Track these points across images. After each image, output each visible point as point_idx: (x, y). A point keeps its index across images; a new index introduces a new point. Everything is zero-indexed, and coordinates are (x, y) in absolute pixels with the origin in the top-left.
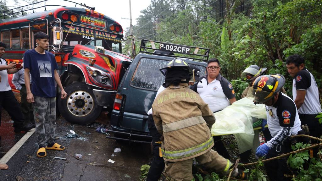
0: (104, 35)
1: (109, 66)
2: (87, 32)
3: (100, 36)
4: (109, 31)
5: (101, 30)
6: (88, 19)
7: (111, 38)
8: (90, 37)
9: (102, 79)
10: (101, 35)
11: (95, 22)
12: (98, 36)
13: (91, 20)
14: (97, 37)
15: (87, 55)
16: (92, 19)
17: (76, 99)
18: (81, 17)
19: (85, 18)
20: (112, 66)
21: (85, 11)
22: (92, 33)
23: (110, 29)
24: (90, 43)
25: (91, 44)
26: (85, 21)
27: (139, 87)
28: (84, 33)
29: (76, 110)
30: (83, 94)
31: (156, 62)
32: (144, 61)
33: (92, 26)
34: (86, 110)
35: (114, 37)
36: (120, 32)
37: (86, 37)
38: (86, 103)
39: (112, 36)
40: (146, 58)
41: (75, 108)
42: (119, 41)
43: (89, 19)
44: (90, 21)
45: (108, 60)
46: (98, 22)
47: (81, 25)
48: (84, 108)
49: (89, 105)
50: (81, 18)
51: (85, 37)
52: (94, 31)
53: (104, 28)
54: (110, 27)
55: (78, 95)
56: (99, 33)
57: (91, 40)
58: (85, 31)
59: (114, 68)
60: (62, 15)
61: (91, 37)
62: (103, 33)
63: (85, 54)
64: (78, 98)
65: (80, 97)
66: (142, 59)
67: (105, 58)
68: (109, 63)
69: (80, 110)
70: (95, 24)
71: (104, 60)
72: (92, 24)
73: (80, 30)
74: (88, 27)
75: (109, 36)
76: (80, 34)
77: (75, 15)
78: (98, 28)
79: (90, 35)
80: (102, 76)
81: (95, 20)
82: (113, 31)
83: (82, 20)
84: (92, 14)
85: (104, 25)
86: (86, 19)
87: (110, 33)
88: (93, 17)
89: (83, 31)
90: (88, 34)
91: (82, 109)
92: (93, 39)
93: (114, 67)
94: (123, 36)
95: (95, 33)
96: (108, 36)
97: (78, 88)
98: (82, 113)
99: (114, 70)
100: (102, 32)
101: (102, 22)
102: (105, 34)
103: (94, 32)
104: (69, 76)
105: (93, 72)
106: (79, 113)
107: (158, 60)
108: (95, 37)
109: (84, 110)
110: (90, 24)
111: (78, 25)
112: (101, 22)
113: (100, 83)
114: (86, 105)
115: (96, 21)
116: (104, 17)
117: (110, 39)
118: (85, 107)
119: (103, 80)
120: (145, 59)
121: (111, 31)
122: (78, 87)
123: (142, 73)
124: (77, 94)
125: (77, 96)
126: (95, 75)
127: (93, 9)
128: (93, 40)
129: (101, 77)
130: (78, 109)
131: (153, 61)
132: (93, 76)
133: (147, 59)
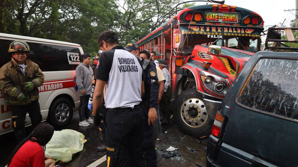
0: (235, 32)
1: (228, 70)
2: (213, 31)
3: (230, 33)
4: (243, 26)
5: (232, 25)
6: (215, 16)
7: (245, 33)
8: (216, 36)
9: (216, 86)
10: (231, 31)
11: (224, 17)
12: (228, 33)
13: (219, 16)
14: (225, 34)
15: (204, 57)
16: (220, 14)
17: (189, 108)
18: (207, 14)
19: (211, 15)
20: (232, 70)
21: (212, 8)
22: (219, 31)
23: (244, 22)
24: (216, 42)
25: (218, 43)
26: (212, 18)
27: (251, 106)
28: (209, 32)
29: (189, 119)
30: (197, 102)
31: (287, 65)
32: (264, 63)
33: (220, 23)
34: (199, 121)
35: (249, 32)
36: (259, 24)
37: (212, 37)
38: (199, 113)
39: (247, 31)
40: (269, 58)
41: (188, 117)
42: (256, 36)
43: (217, 15)
44: (217, 17)
45: (228, 62)
46: (228, 17)
47: (206, 24)
48: (196, 119)
49: (202, 116)
50: (206, 16)
51: (210, 37)
52: (223, 28)
53: (236, 23)
54: (244, 20)
55: (192, 103)
56: (228, 30)
57: (217, 38)
58: (211, 30)
59: (235, 73)
60: (185, 17)
61: (218, 36)
62: (234, 29)
63: (203, 55)
64: (191, 107)
65: (194, 106)
66: (261, 60)
67: (224, 60)
68: (229, 66)
69: (192, 120)
70: (224, 20)
71: (222, 61)
72: (220, 21)
73: (205, 29)
74: (215, 24)
75: (243, 32)
76: (205, 33)
77: (199, 13)
78: (227, 24)
79: (217, 34)
80: (217, 82)
81: (224, 15)
82: (249, 24)
83: (207, 17)
84: (220, 9)
85: (236, 19)
86: (213, 16)
87: (243, 28)
88: (221, 13)
89: (208, 30)
90: (214, 32)
91: (194, 119)
92: (221, 37)
93: (235, 70)
94: (263, 29)
95: (224, 30)
96: (241, 31)
97: (193, 95)
98: (194, 124)
99: (235, 74)
100: (232, 28)
101: (234, 16)
102: (236, 30)
103: (222, 30)
104: (187, 80)
105: (206, 78)
106: (192, 124)
107: (292, 61)
108: (223, 35)
109: (196, 121)
110: (218, 21)
111: (203, 24)
112: (232, 16)
113: (214, 91)
114: (199, 115)
115: (226, 16)
116: (236, 9)
117: (243, 35)
118: (197, 117)
119: (218, 88)
120: (266, 60)
121: (246, 25)
122: (193, 93)
123: (259, 84)
124: (191, 101)
125: (190, 104)
126: (208, 81)
127: (223, 3)
128: (221, 39)
129: (216, 84)
130: (191, 118)
131: (282, 62)
132: (206, 83)
133: (271, 60)
